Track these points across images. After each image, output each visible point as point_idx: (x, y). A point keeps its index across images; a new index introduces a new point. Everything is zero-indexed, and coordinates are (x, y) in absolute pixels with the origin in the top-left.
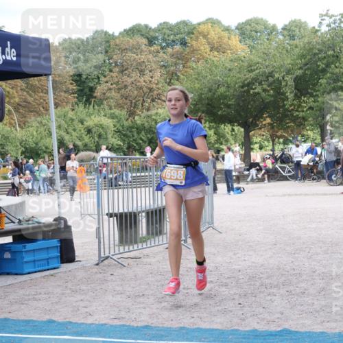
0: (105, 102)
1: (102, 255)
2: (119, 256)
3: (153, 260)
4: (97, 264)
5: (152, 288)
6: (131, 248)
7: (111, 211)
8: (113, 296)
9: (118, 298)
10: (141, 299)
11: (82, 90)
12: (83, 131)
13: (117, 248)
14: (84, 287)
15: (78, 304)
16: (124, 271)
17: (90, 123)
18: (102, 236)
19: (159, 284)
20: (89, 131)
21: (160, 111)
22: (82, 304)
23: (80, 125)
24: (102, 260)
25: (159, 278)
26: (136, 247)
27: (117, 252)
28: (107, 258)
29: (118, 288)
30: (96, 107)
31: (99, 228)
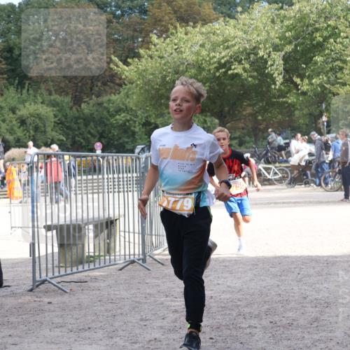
0: (43, 86)
1: (38, 278)
2: (59, 279)
3: (102, 285)
4: (31, 290)
5: (101, 319)
6: (75, 270)
7: (49, 223)
8: (50, 330)
9: (57, 332)
10: (87, 334)
11: (13, 70)
12: (14, 122)
13: (56, 270)
14: (13, 319)
15: (5, 340)
16: (66, 298)
17: (23, 112)
18: (37, 255)
19: (110, 314)
20: (23, 122)
21: (113, 97)
22: (10, 341)
23: (11, 115)
24: (37, 285)
25: (110, 306)
26: (80, 268)
27: (56, 274)
28: (43, 282)
29: (56, 320)
30: (31, 92)
31: (34, 244)
